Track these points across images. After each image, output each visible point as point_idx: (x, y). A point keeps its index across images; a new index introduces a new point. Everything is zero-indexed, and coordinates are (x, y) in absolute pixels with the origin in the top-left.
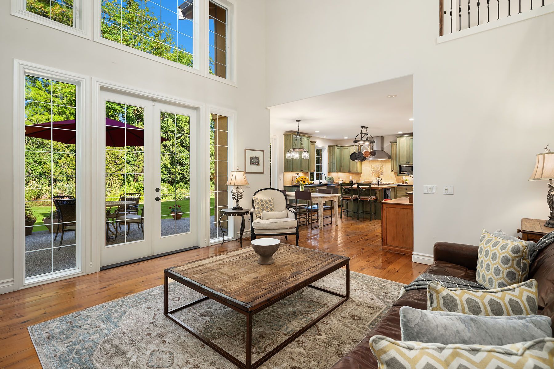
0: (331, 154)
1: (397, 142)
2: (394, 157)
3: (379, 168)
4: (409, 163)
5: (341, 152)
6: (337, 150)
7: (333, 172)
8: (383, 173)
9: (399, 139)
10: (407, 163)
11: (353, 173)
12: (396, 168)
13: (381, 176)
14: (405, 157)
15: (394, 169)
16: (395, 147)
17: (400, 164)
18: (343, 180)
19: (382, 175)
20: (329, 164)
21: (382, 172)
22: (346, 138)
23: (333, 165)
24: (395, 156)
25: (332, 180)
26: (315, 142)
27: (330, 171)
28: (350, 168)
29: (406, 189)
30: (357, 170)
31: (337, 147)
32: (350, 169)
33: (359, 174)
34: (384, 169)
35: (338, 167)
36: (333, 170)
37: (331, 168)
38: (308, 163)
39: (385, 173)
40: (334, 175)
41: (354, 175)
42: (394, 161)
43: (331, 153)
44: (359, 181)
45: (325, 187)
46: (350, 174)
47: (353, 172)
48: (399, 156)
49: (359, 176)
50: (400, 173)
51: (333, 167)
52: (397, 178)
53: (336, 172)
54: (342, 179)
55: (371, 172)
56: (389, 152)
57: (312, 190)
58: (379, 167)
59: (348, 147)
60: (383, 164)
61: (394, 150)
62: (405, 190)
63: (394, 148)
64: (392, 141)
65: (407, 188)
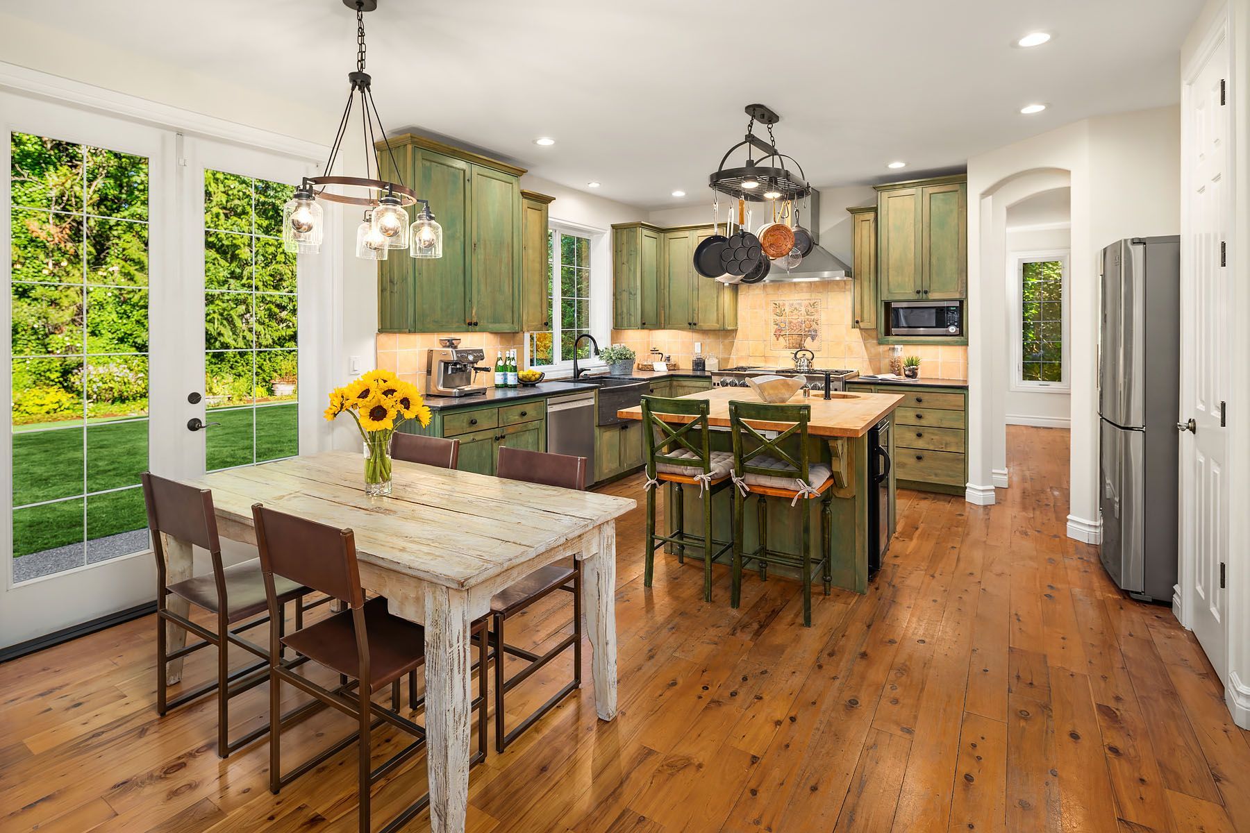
0: (625, 260)
1: (875, 210)
2: (865, 269)
3: (803, 312)
4: (926, 292)
5: (661, 250)
6: (647, 243)
7: (630, 327)
8: (816, 331)
9: (885, 195)
10: (918, 292)
11: (705, 332)
12: (873, 316)
13: (808, 343)
14: (909, 270)
15: (866, 316)
16: (866, 230)
17: (890, 298)
18: (668, 359)
19: (813, 339)
20: (615, 295)
21: (814, 326)
22: (679, 194)
23: (632, 301)
24: (866, 264)
25: (626, 359)
26: (547, 200)
27: (619, 324)
28: (693, 310)
29: (919, 400)
30: (721, 318)
31: (646, 232)
32: (695, 315)
33: (725, 333)
34: (823, 317)
35: (651, 307)
36: (633, 318)
37: (625, 310)
38: (507, 289)
39: (823, 333)
40: (635, 340)
41: (709, 340)
42: (866, 284)
43: (625, 252)
44: (727, 360)
45: (592, 394)
46: (695, 336)
47: (706, 326)
48: (884, 267)
49: (727, 341)
50: (888, 333)
51: (632, 309)
52: (873, 350)
53: (644, 326)
54: (666, 355)
55: (773, 328)
56: (844, 253)
57: (523, 414)
58: (803, 309)
59: (686, 233)
60: (815, 296)
61: (865, 240)
62: (914, 403)
63: (865, 233)
64: (852, 205)
65: (920, 395)
